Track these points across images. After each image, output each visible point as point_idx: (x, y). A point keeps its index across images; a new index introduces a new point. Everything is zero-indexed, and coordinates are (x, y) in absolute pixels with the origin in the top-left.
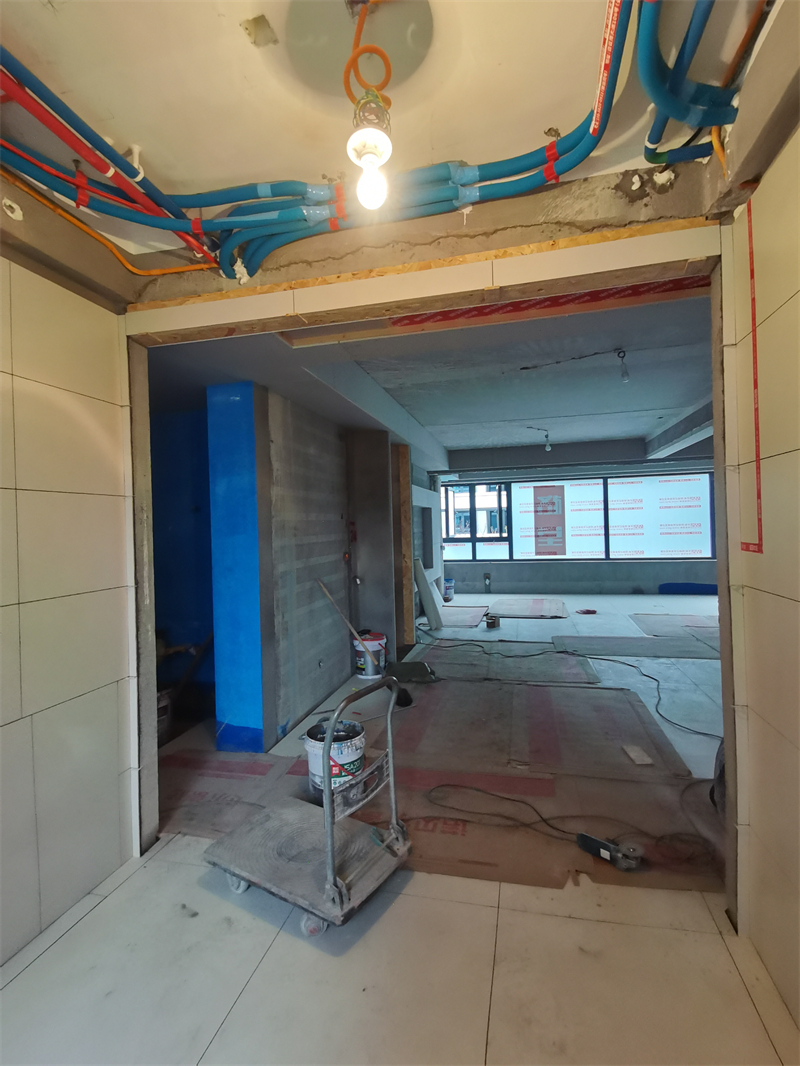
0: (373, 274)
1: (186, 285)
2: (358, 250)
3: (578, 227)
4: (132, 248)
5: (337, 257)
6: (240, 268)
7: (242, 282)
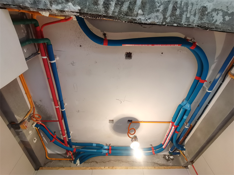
0: (114, 168)
1: (61, 164)
2: (110, 161)
3: (159, 165)
4: (49, 151)
5: (104, 162)
6: (78, 162)
7: (78, 165)
